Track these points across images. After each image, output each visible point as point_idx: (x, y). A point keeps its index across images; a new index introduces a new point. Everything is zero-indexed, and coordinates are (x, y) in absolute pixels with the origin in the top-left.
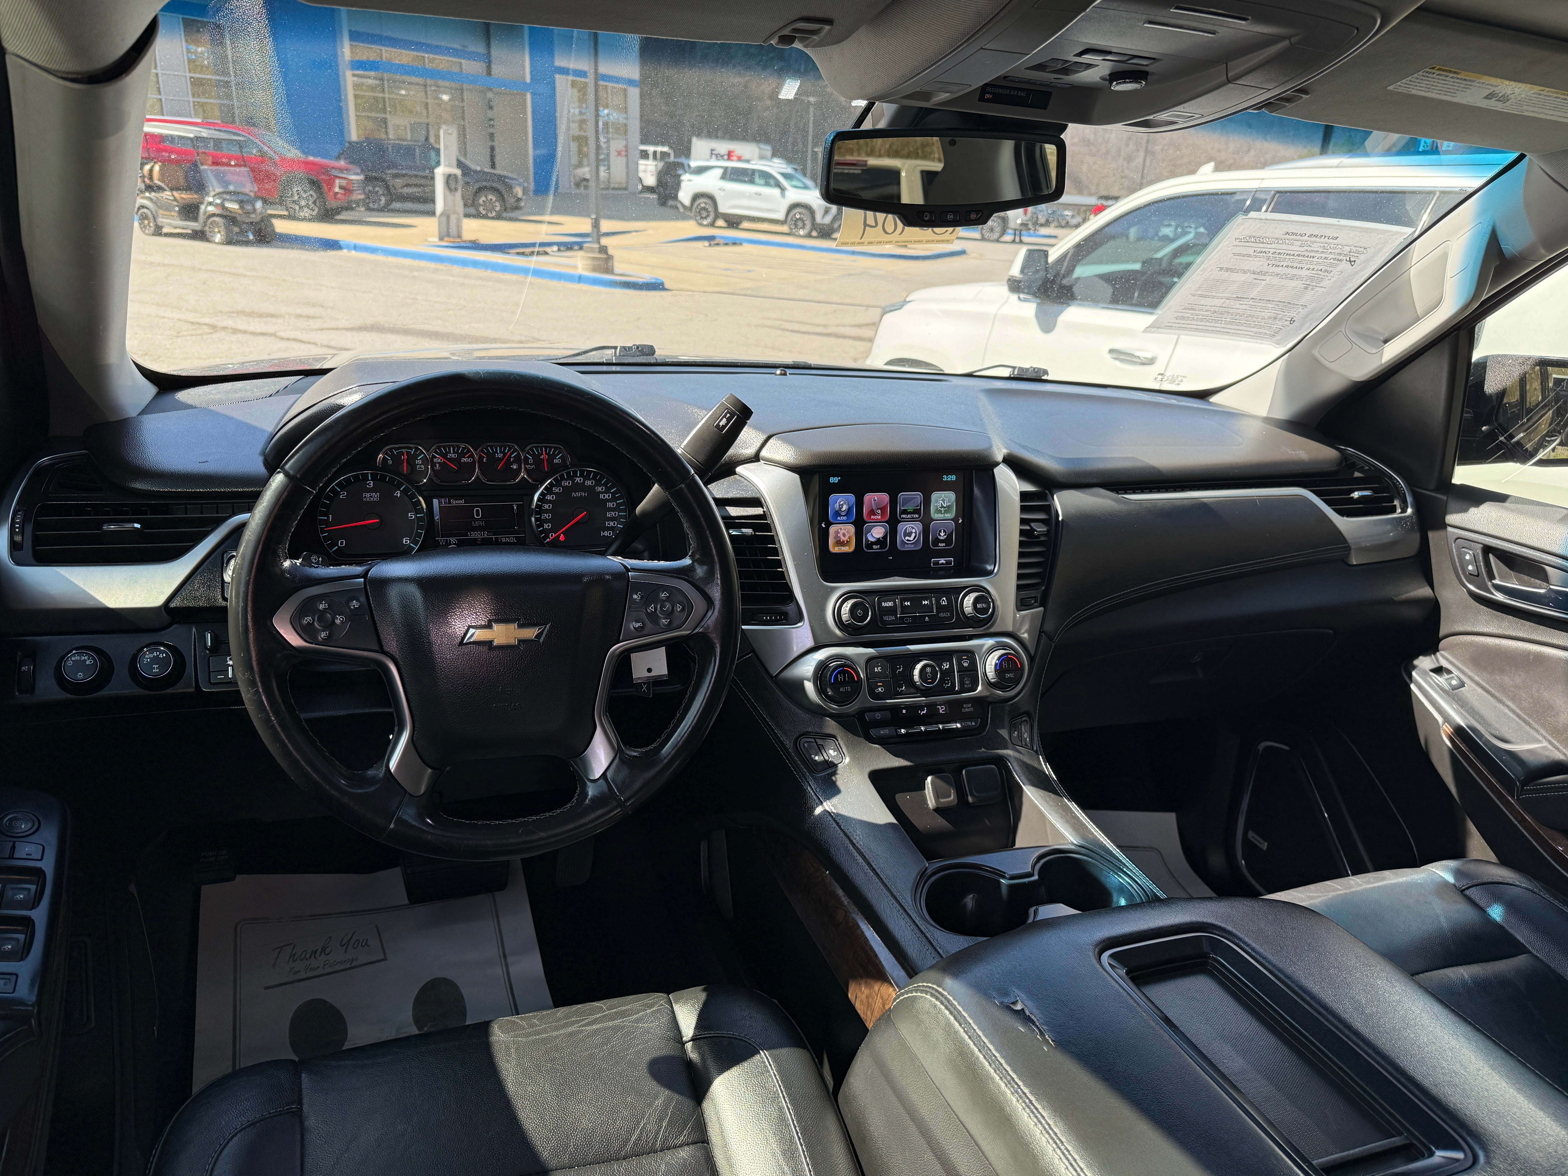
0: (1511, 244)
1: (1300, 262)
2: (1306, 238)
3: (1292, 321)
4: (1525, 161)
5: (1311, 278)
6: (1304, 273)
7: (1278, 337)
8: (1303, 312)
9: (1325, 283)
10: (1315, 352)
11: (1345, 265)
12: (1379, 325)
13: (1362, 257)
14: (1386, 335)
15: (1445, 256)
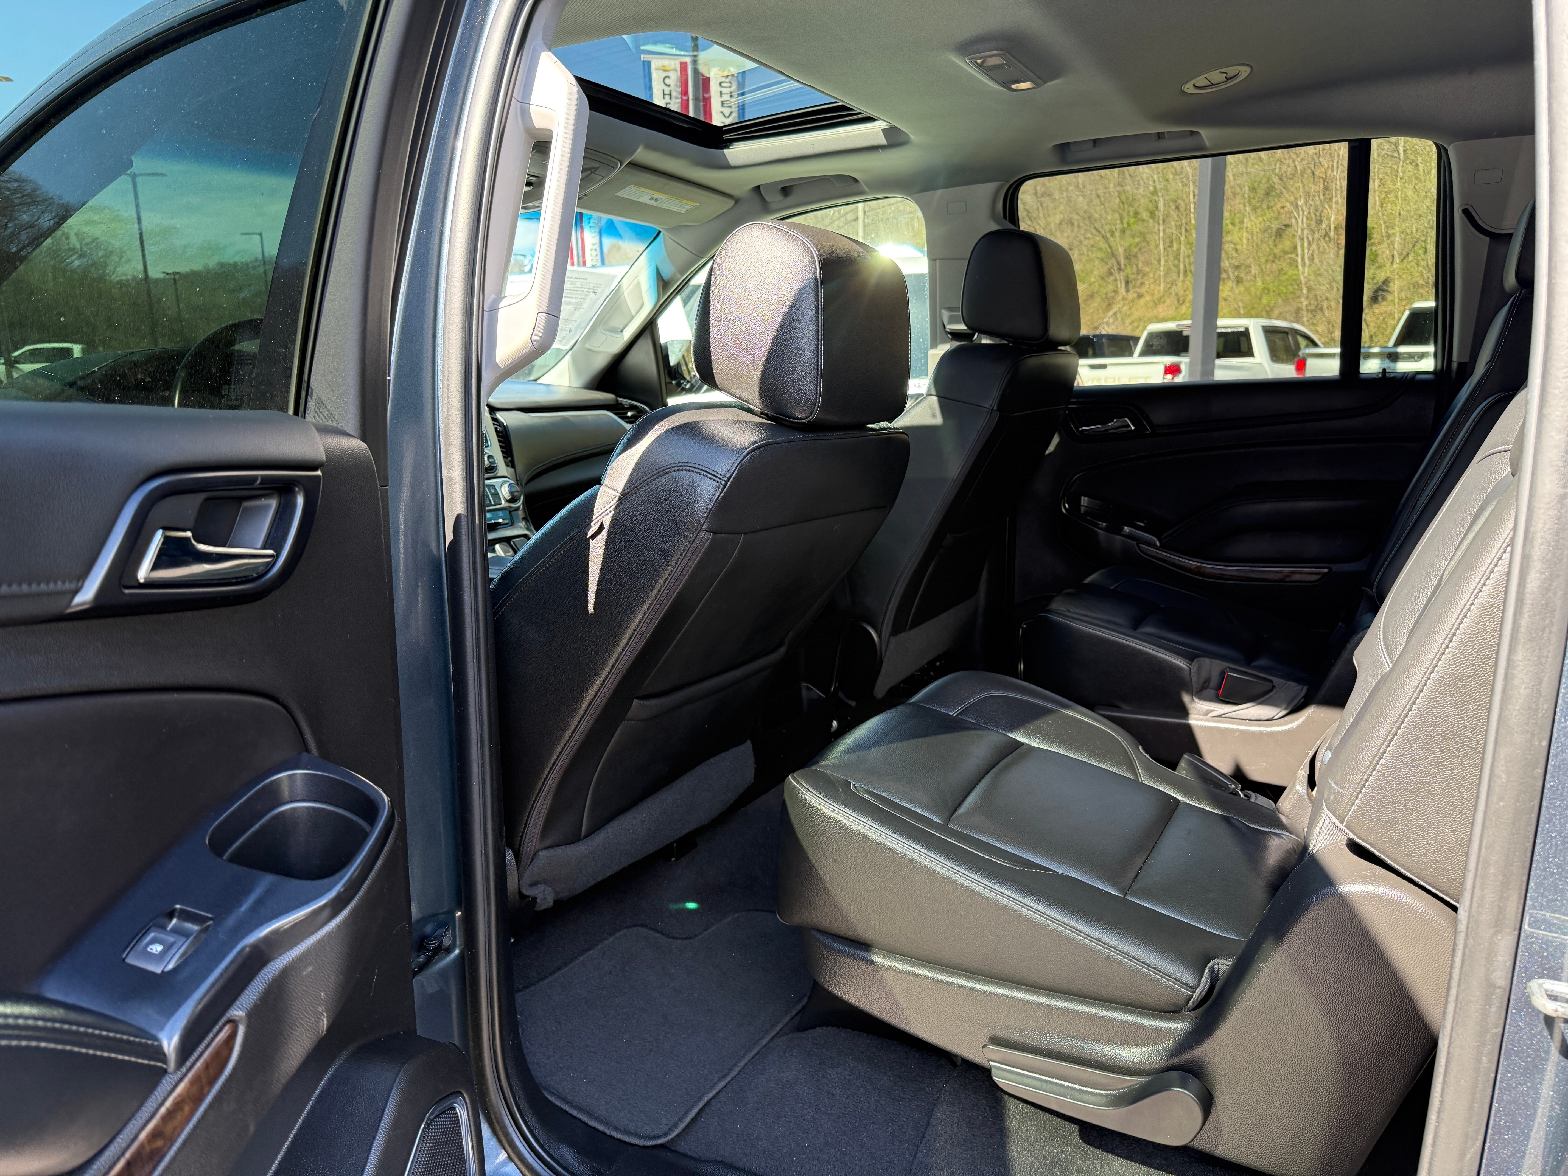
0: (666, 274)
1: (571, 294)
2: (572, 280)
3: (570, 331)
4: (661, 234)
5: (577, 304)
6: (573, 300)
7: (564, 341)
8: (575, 324)
9: (584, 306)
10: (587, 346)
11: (592, 295)
12: (617, 323)
13: (600, 290)
14: (622, 327)
15: (638, 285)
